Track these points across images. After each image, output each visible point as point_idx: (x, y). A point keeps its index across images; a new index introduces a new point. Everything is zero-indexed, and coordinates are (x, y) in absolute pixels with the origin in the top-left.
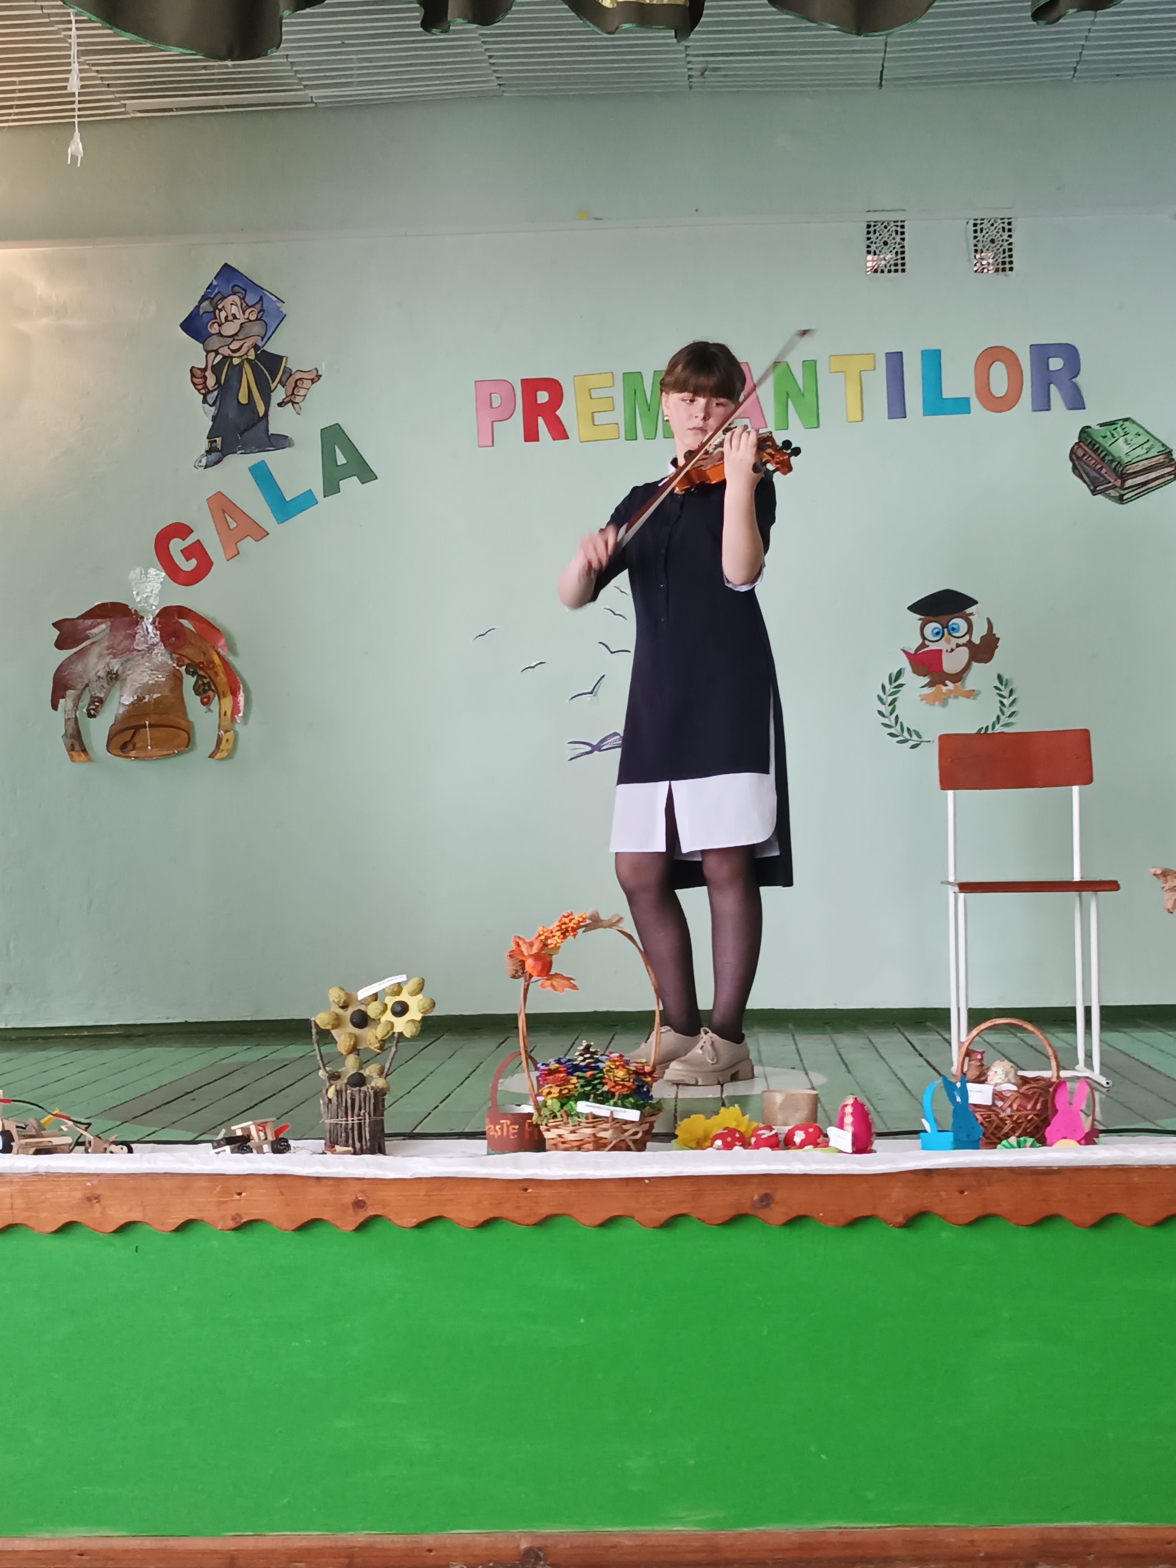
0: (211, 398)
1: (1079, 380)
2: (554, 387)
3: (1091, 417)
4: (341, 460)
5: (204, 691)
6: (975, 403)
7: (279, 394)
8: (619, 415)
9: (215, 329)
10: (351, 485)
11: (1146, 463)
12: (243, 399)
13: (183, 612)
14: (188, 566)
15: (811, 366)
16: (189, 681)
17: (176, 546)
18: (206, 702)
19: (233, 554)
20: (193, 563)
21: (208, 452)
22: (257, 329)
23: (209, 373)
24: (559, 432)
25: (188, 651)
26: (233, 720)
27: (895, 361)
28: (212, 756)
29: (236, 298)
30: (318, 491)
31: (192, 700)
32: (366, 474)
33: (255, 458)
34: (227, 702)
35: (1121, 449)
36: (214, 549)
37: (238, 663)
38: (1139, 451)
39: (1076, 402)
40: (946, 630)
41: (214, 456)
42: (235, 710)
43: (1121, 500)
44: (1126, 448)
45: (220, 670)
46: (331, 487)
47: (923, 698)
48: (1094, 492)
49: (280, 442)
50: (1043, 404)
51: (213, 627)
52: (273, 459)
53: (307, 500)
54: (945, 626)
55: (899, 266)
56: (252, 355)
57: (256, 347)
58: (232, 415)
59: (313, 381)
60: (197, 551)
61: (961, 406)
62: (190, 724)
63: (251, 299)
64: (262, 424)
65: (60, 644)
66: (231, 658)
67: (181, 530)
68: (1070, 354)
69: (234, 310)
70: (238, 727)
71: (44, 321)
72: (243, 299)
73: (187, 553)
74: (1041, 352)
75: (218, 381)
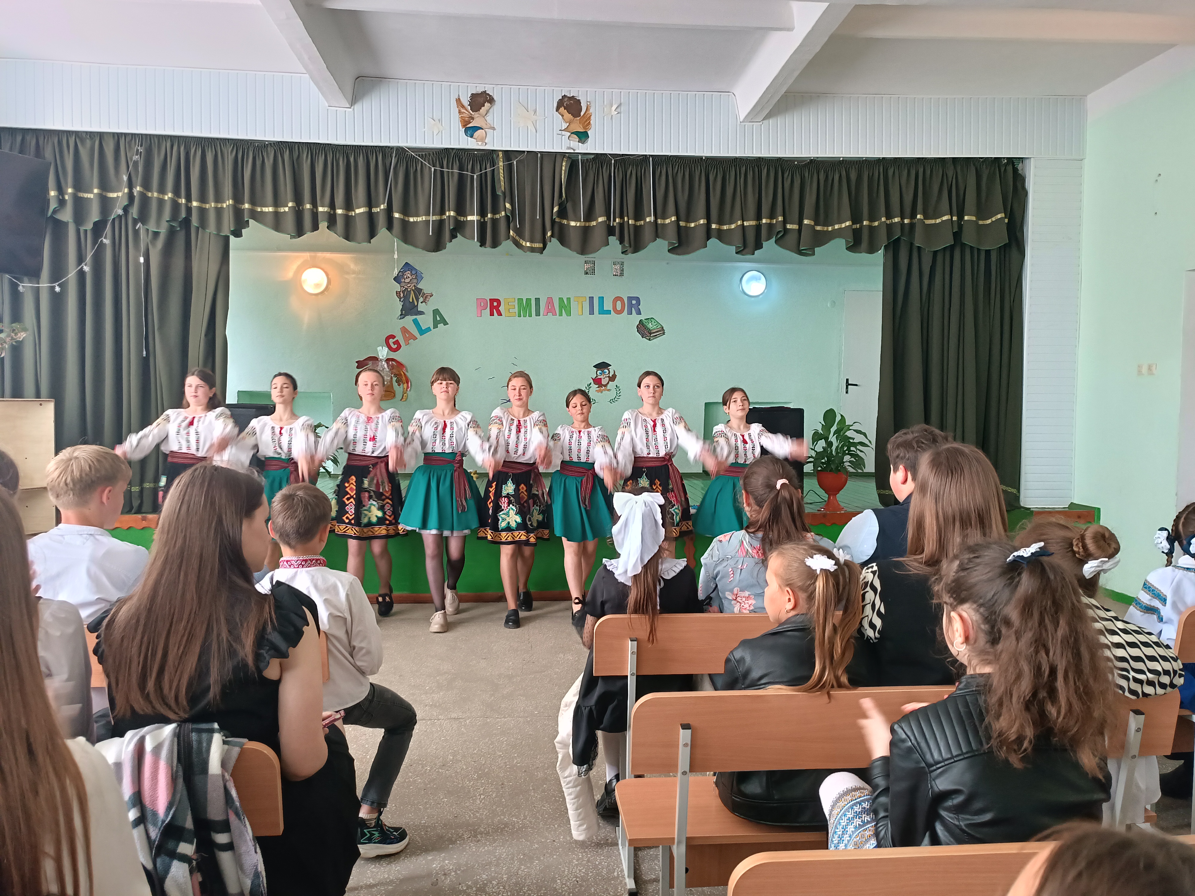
0: (402, 300)
1: (639, 307)
2: (498, 301)
3: (642, 317)
4: (438, 319)
5: (399, 382)
6: (612, 312)
7: (421, 300)
8: (516, 310)
9: (403, 280)
10: (441, 326)
11: (657, 330)
12: (411, 301)
13: (393, 360)
14: (395, 347)
15: (569, 299)
16: (394, 379)
17: (391, 341)
18: (399, 385)
19: (407, 344)
20: (396, 346)
21: (401, 315)
22: (415, 281)
23: (401, 293)
24: (500, 314)
25: (394, 371)
26: (407, 390)
27: (591, 299)
28: (401, 400)
29: (409, 272)
30: (432, 327)
31: (395, 384)
32: (446, 323)
33: (415, 317)
34: (405, 385)
35: (650, 326)
36: (402, 342)
37: (407, 374)
38: (655, 327)
39: (639, 313)
40: (603, 373)
41: (402, 316)
42: (408, 387)
43: (650, 340)
44: (651, 326)
45: (404, 376)
46: (435, 326)
47: (596, 391)
48: (643, 337)
49: (422, 313)
50: (630, 313)
51: (402, 365)
52: (419, 317)
53: (428, 329)
54: (603, 371)
55: (593, 273)
56: (413, 288)
57: (415, 286)
58: (407, 304)
59: (431, 296)
60: (397, 342)
61: (608, 312)
62: (395, 391)
63: (414, 272)
64: (416, 308)
65: (358, 367)
66: (406, 373)
67: (393, 337)
68: (638, 299)
69: (409, 275)
70: (408, 392)
71: (353, 276)
72: (411, 272)
73: (394, 343)
74: (630, 299)
75: (404, 295)
